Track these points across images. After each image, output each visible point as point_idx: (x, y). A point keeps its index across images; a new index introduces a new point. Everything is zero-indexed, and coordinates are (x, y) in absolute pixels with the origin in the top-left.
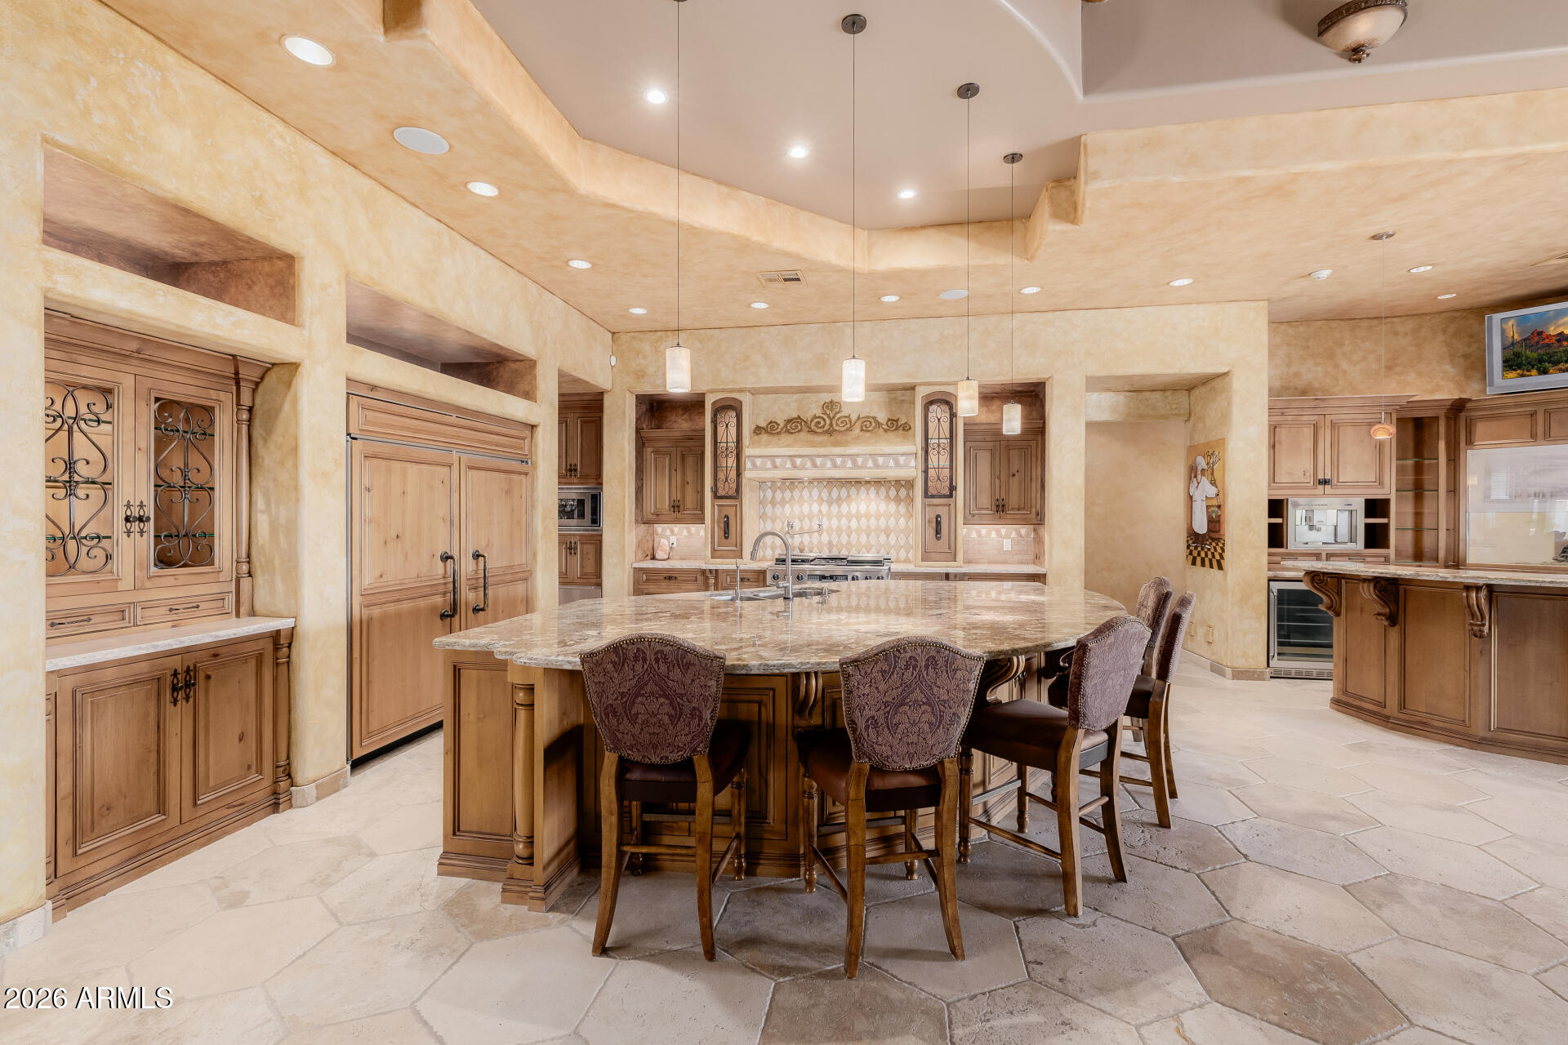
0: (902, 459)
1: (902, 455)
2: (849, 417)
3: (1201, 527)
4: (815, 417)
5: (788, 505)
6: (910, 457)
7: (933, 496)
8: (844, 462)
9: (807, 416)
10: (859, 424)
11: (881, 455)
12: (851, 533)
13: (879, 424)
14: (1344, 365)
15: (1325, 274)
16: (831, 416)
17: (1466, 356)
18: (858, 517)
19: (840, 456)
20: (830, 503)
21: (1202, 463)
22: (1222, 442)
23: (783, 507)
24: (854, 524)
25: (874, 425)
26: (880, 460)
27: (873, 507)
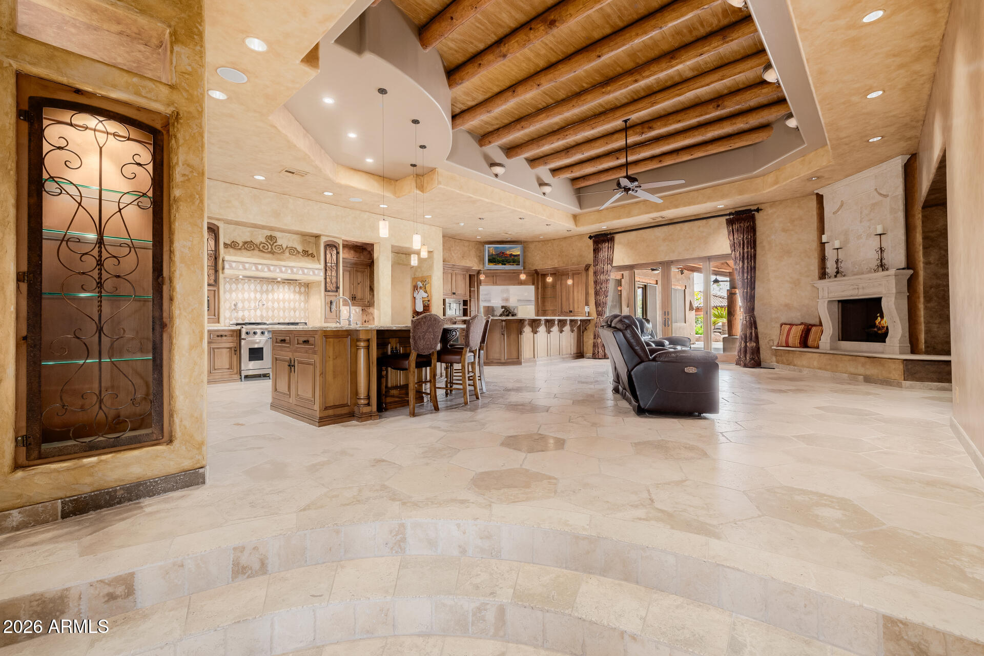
0: (316, 272)
1: (316, 269)
2: (281, 245)
3: (420, 308)
4: (261, 243)
5: (234, 293)
7: (329, 291)
8: (286, 270)
9: (257, 241)
11: (306, 268)
12: (274, 310)
13: (298, 252)
14: (453, 254)
15: (462, 224)
16: (271, 243)
17: (479, 256)
18: (278, 301)
19: (285, 266)
20: (262, 292)
21: (420, 284)
22: (430, 277)
23: (231, 294)
25: (296, 252)
26: (306, 271)
27: (287, 296)
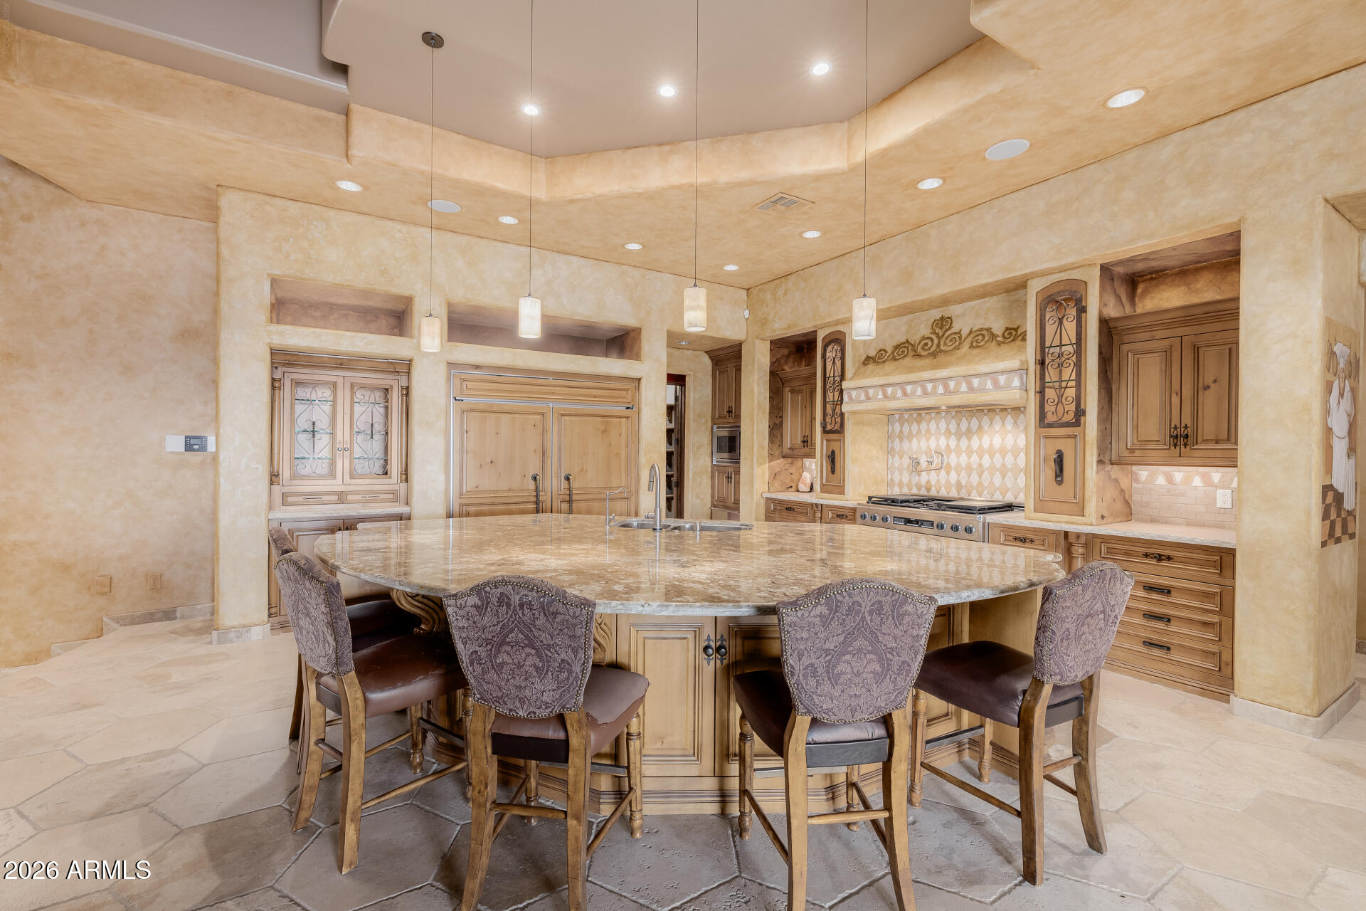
0: (1002, 379)
1: (1003, 372)
2: (959, 333)
4: (923, 338)
5: (914, 439)
6: (1013, 374)
7: (1050, 426)
8: (934, 388)
9: (915, 339)
10: (969, 339)
11: (976, 376)
13: (993, 336)
16: (941, 334)
19: (931, 381)
20: (959, 436)
23: (910, 441)
24: (986, 461)
25: (987, 338)
26: (976, 382)
27: (1010, 440)
